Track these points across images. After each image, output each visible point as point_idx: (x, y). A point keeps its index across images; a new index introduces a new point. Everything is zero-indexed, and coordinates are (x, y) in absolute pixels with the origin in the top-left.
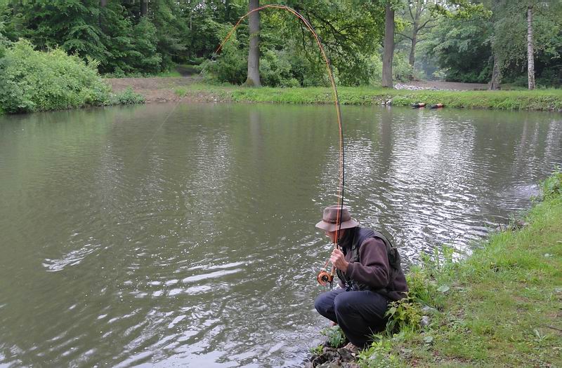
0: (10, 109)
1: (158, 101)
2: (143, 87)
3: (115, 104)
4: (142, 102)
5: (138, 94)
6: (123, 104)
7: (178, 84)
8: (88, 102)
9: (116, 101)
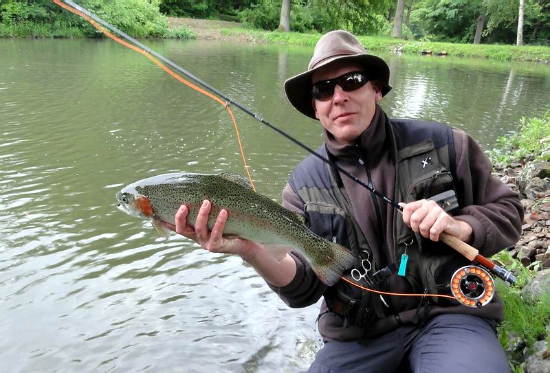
0: (89, 33)
1: (206, 38)
2: (194, 27)
3: (172, 38)
4: (194, 38)
5: (190, 31)
6: (179, 38)
7: (222, 27)
8: (151, 34)
9: (173, 35)
